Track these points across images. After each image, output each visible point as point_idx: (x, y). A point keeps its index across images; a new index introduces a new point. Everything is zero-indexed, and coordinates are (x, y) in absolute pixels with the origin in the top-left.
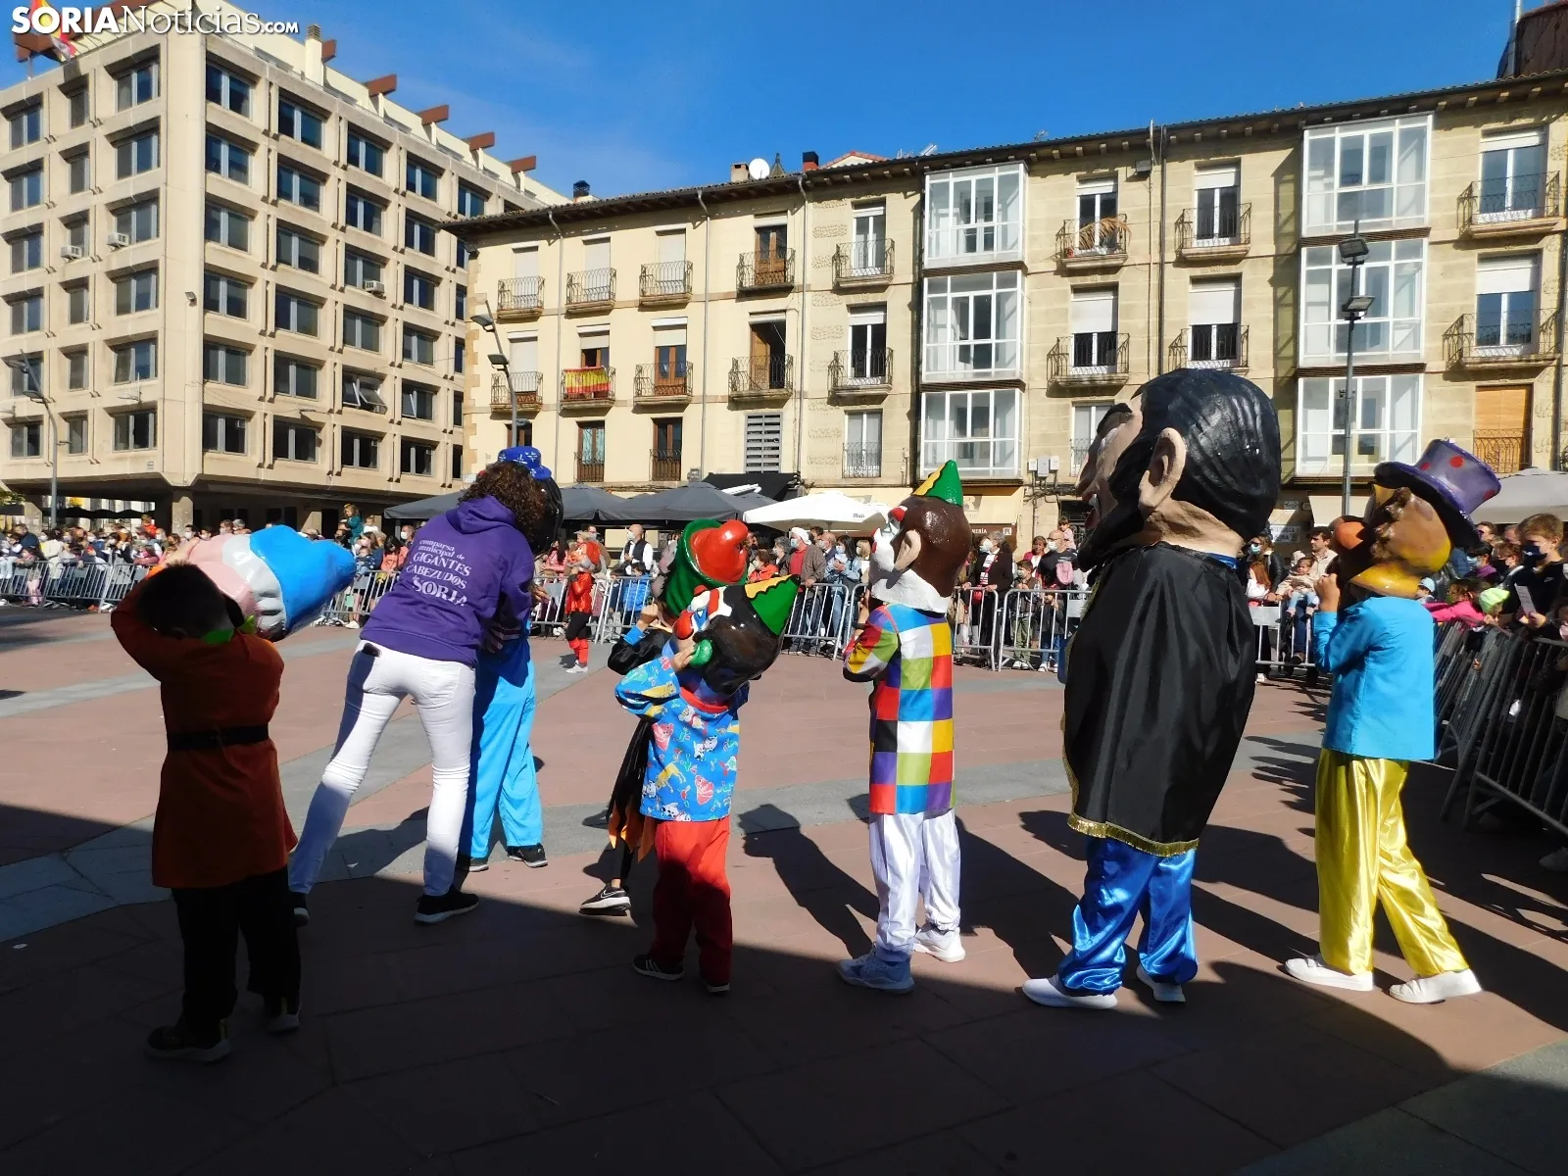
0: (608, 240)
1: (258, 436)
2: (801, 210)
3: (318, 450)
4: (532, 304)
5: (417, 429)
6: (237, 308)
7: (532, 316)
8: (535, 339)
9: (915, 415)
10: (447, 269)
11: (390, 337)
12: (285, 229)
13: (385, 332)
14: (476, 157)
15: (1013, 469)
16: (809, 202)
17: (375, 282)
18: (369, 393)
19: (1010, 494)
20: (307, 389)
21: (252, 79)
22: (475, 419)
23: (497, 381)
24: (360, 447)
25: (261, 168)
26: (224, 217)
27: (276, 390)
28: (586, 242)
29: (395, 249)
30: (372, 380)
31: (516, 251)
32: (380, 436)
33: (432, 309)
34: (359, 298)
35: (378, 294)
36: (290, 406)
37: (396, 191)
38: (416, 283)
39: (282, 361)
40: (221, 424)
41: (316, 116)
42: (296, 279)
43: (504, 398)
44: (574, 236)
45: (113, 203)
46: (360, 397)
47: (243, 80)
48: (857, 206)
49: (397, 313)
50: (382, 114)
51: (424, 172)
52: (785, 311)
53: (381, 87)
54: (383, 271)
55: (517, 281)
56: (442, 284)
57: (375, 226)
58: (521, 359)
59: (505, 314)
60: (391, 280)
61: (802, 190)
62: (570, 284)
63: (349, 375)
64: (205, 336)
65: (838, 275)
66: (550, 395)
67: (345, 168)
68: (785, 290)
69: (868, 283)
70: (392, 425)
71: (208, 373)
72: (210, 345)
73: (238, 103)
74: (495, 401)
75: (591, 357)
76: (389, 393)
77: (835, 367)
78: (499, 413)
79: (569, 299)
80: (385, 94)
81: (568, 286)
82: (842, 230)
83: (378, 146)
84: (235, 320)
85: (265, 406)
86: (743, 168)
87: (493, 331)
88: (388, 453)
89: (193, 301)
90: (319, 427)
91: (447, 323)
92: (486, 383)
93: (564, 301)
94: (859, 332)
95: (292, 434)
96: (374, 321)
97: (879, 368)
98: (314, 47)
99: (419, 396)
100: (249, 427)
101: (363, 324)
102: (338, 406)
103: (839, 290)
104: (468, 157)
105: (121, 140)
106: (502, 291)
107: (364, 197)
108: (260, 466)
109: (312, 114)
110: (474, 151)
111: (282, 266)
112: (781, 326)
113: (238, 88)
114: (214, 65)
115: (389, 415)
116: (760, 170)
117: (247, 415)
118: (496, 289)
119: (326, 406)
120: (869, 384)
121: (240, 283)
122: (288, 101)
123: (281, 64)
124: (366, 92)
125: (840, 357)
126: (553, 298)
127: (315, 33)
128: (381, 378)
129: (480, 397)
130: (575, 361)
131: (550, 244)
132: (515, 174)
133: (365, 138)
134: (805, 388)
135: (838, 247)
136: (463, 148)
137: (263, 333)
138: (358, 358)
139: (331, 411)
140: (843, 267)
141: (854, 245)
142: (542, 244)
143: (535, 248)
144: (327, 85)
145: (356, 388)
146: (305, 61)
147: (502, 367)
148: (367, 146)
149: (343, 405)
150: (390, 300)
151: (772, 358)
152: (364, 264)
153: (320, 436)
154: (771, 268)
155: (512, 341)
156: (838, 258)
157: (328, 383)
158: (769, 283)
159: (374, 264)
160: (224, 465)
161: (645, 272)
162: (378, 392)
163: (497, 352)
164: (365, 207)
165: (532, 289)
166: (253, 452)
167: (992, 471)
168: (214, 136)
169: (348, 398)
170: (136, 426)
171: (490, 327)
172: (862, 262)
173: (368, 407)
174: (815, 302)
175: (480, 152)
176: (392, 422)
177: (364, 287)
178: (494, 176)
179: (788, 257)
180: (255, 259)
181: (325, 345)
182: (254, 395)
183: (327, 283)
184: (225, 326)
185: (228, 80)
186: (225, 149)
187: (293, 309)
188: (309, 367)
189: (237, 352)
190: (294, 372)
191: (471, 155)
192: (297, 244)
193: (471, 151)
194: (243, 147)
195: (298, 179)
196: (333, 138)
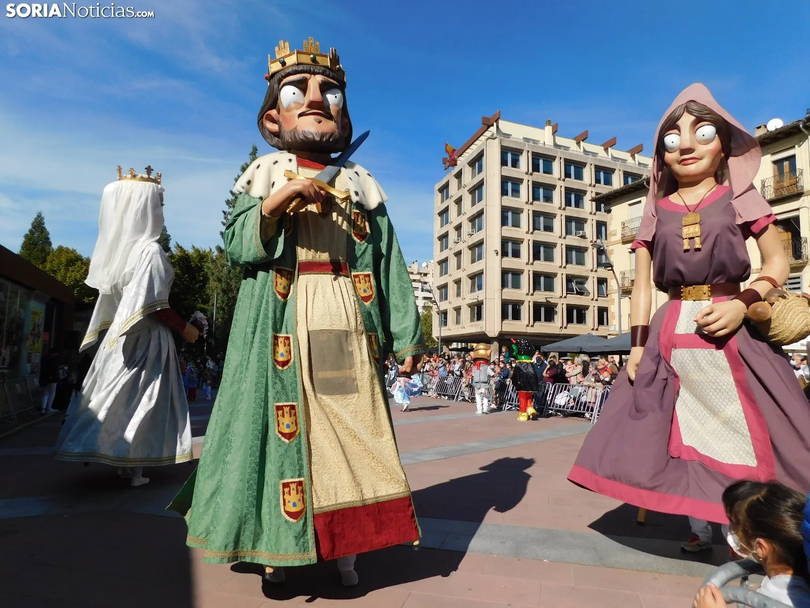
1: (526, 312)
3: (556, 317)
5: (606, 302)
6: (516, 254)
11: (590, 257)
12: (536, 214)
13: (588, 254)
14: (634, 158)
17: (581, 232)
18: (580, 286)
20: (549, 288)
21: (520, 152)
23: (624, 274)
24: (576, 314)
25: (525, 190)
26: (510, 214)
27: (534, 290)
29: (591, 213)
30: (582, 280)
31: (630, 205)
32: (587, 308)
34: (573, 240)
35: (583, 237)
36: (541, 296)
37: (590, 185)
38: (603, 229)
39: (537, 275)
40: (510, 307)
41: (549, 159)
42: (543, 236)
43: (627, 284)
45: (470, 217)
46: (576, 289)
47: (517, 153)
49: (594, 245)
50: (582, 150)
51: (604, 172)
52: (798, 209)
53: (582, 138)
54: (585, 225)
55: (631, 221)
57: (581, 205)
59: (626, 239)
60: (590, 229)
61: (804, 130)
63: (570, 279)
64: (502, 268)
67: (564, 180)
68: (798, 195)
71: (504, 285)
72: (505, 272)
73: (515, 164)
74: (623, 286)
76: (591, 285)
78: (625, 292)
80: (583, 141)
83: (580, 166)
84: (516, 260)
85: (529, 298)
86: (763, 127)
88: (591, 316)
89: (497, 253)
90: (556, 305)
92: (618, 277)
95: (543, 309)
96: (581, 250)
98: (549, 129)
100: (522, 308)
101: (575, 253)
102: (565, 294)
104: (629, 160)
105: (472, 191)
106: (624, 227)
107: (574, 192)
108: (527, 326)
109: (548, 159)
111: (536, 231)
112: (797, 219)
113: (515, 157)
114: (504, 151)
115: (591, 296)
116: (775, 124)
117: (522, 302)
118: (621, 227)
119: (559, 296)
121: (517, 242)
122: (536, 157)
123: (535, 142)
124: (574, 142)
127: (549, 123)
128: (586, 278)
129: (616, 284)
133: (573, 163)
136: (626, 156)
137: (527, 264)
138: (574, 270)
139: (561, 297)
144: (556, 145)
145: (574, 284)
146: (544, 137)
148: (574, 167)
149: (567, 294)
150: (590, 239)
151: (793, 241)
152: (576, 223)
153: (556, 309)
154: (786, 184)
157: (559, 284)
158: (785, 193)
159: (581, 222)
160: (512, 326)
162: (586, 286)
164: (574, 197)
166: (524, 319)
168: (505, 180)
169: (569, 290)
170: (477, 310)
173: (581, 294)
175: (636, 155)
176: (592, 300)
177: (576, 235)
179: (798, 174)
180: (523, 231)
181: (557, 265)
182: (524, 293)
183: (557, 235)
184: (511, 263)
185: (509, 155)
186: (509, 185)
187: (541, 250)
188: (550, 277)
189: (517, 273)
190: (543, 280)
191: (631, 158)
192: (543, 220)
193: (631, 156)
194: (517, 182)
195: (542, 191)
196: (557, 168)
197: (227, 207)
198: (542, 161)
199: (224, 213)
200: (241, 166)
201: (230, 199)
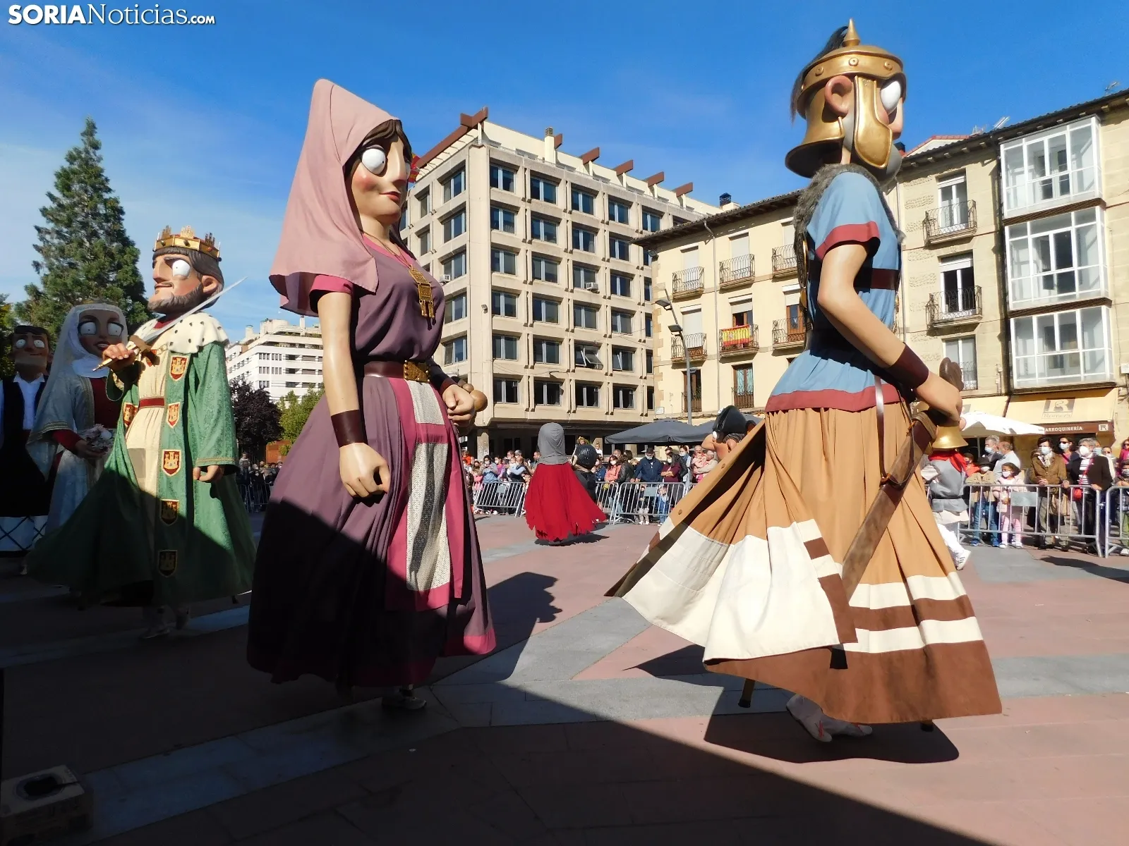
0: (747, 234)
1: (525, 391)
2: (894, 191)
3: (561, 397)
4: (696, 286)
5: (623, 378)
6: (511, 311)
7: (697, 294)
8: (700, 310)
9: (1005, 336)
10: (638, 268)
11: (603, 318)
12: (537, 257)
13: (600, 315)
14: (652, 190)
15: (1106, 373)
16: (900, 183)
17: (592, 283)
18: (591, 356)
19: (1104, 395)
20: (553, 358)
21: (515, 169)
22: (661, 369)
23: (675, 342)
24: (587, 393)
25: (522, 222)
26: (502, 256)
27: (535, 361)
28: (731, 239)
29: (604, 259)
30: (593, 348)
31: (683, 251)
32: (599, 385)
33: (629, 296)
34: (583, 295)
35: (595, 291)
36: (543, 370)
37: (603, 222)
38: (618, 280)
39: (538, 341)
40: (504, 385)
41: (552, 182)
42: (545, 288)
43: (680, 353)
44: (722, 235)
45: (442, 257)
46: (586, 360)
47: (510, 170)
48: (940, 179)
49: (607, 301)
50: (591, 174)
51: (619, 206)
53: (590, 157)
54: (597, 275)
55: (684, 272)
56: (635, 278)
57: (591, 246)
58: (691, 326)
59: (678, 295)
60: (602, 280)
62: (722, 269)
63: (579, 346)
64: (493, 330)
65: (928, 234)
66: (712, 348)
67: (570, 213)
69: (955, 237)
70: (606, 376)
71: (496, 354)
72: (496, 336)
73: (508, 185)
74: (674, 356)
75: (740, 319)
76: (604, 355)
77: (931, 306)
78: (677, 364)
79: (721, 279)
80: (592, 161)
81: (720, 271)
82: (930, 200)
83: (590, 194)
84: (510, 319)
85: (529, 371)
87: (671, 309)
88: (605, 395)
89: (486, 310)
90: (561, 382)
91: (639, 304)
92: (668, 344)
93: (718, 281)
94: (950, 277)
95: (545, 387)
96: (592, 309)
97: (970, 302)
98: (550, 141)
99: (624, 355)
100: (520, 386)
101: (585, 312)
102: (573, 367)
103: (930, 246)
104: (647, 191)
105: (445, 220)
106: (675, 280)
107: (583, 229)
108: (527, 410)
109: (550, 183)
110: (651, 187)
111: (536, 281)
113: (507, 176)
114: (495, 165)
115: (604, 370)
117: (519, 378)
118: (671, 278)
119: (566, 369)
120: (962, 315)
121: (512, 295)
122: (536, 177)
123: (532, 156)
124: (581, 161)
125: (935, 298)
126: (711, 281)
127: (550, 132)
128: (598, 346)
129: (664, 354)
130: (728, 322)
131: (706, 244)
132: (679, 197)
133: (582, 191)
134: (907, 324)
135: (927, 213)
136: (643, 186)
137: (526, 325)
138: (584, 334)
139: (568, 371)
140: (932, 228)
141: (941, 210)
142: (701, 244)
143: (696, 248)
144: (558, 163)
145: (583, 354)
146: (544, 151)
147: (678, 333)
148: (583, 196)
149: (576, 366)
150: (602, 294)
152: (585, 272)
153: (562, 387)
155: (684, 313)
156: (927, 221)
157: (566, 353)
159: (591, 271)
160: (506, 411)
161: (775, 254)
162: (597, 355)
163: (675, 324)
164: (583, 236)
165: (694, 276)
166: (522, 402)
167: (1083, 377)
168: (495, 207)
169: (578, 362)
171: (668, 307)
172: (949, 222)
173: (591, 366)
174: (911, 258)
175: (655, 186)
176: (606, 374)
177: (585, 288)
178: (665, 200)
180: (520, 279)
181: (563, 328)
182: (522, 365)
183: (562, 287)
184: (504, 323)
185: (501, 172)
186: (501, 214)
187: (544, 307)
188: (554, 343)
189: (512, 338)
190: (546, 348)
191: (648, 189)
192: (545, 266)
193: (649, 187)
194: (511, 211)
195: (544, 225)
196: (563, 194)
197: (44, 219)
198: (543, 183)
199: (38, 229)
200: (67, 153)
201: (47, 207)
